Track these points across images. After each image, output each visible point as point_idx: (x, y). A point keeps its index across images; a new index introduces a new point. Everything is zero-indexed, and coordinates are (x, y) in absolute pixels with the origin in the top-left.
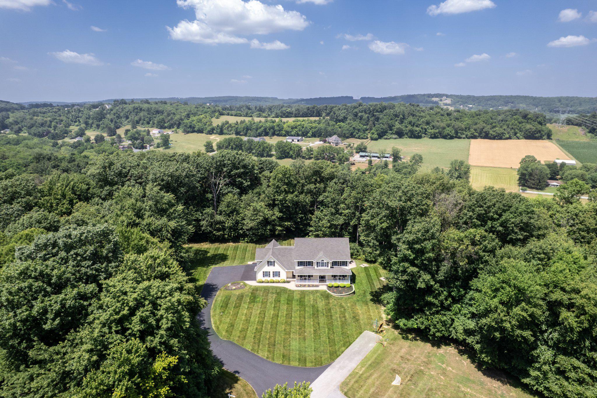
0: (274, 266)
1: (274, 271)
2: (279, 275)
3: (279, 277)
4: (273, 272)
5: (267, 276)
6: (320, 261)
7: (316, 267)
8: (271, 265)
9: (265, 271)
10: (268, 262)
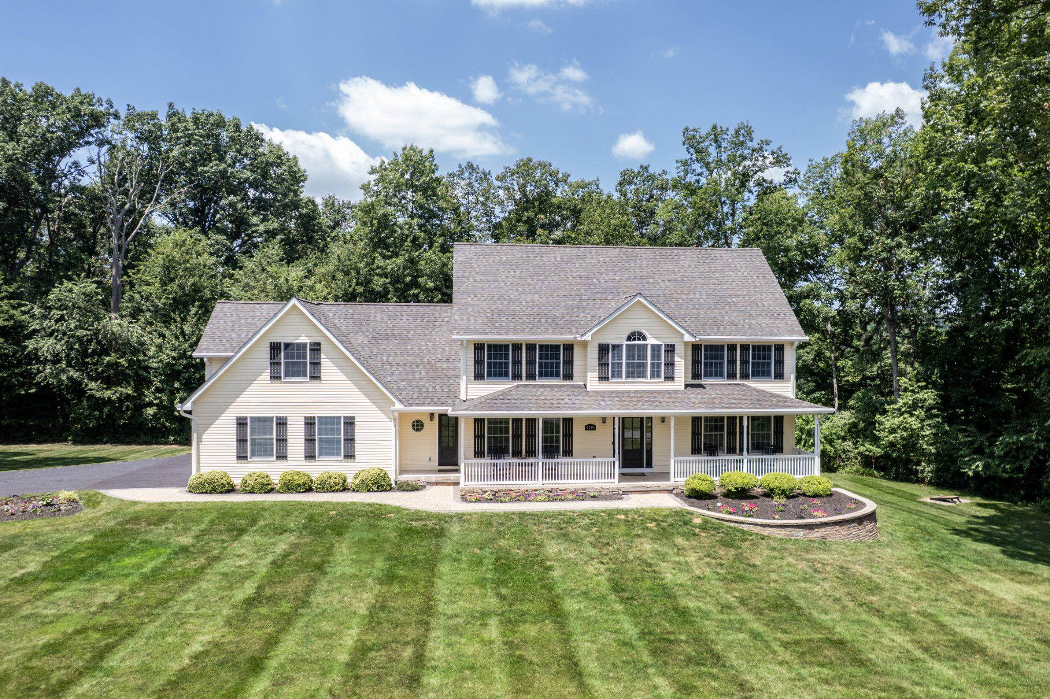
0: (316, 377)
1: (317, 413)
2: (350, 440)
3: (350, 456)
4: (309, 423)
5: (262, 449)
6: (618, 336)
7: (593, 382)
8: (295, 370)
9: (250, 413)
10: (275, 348)
